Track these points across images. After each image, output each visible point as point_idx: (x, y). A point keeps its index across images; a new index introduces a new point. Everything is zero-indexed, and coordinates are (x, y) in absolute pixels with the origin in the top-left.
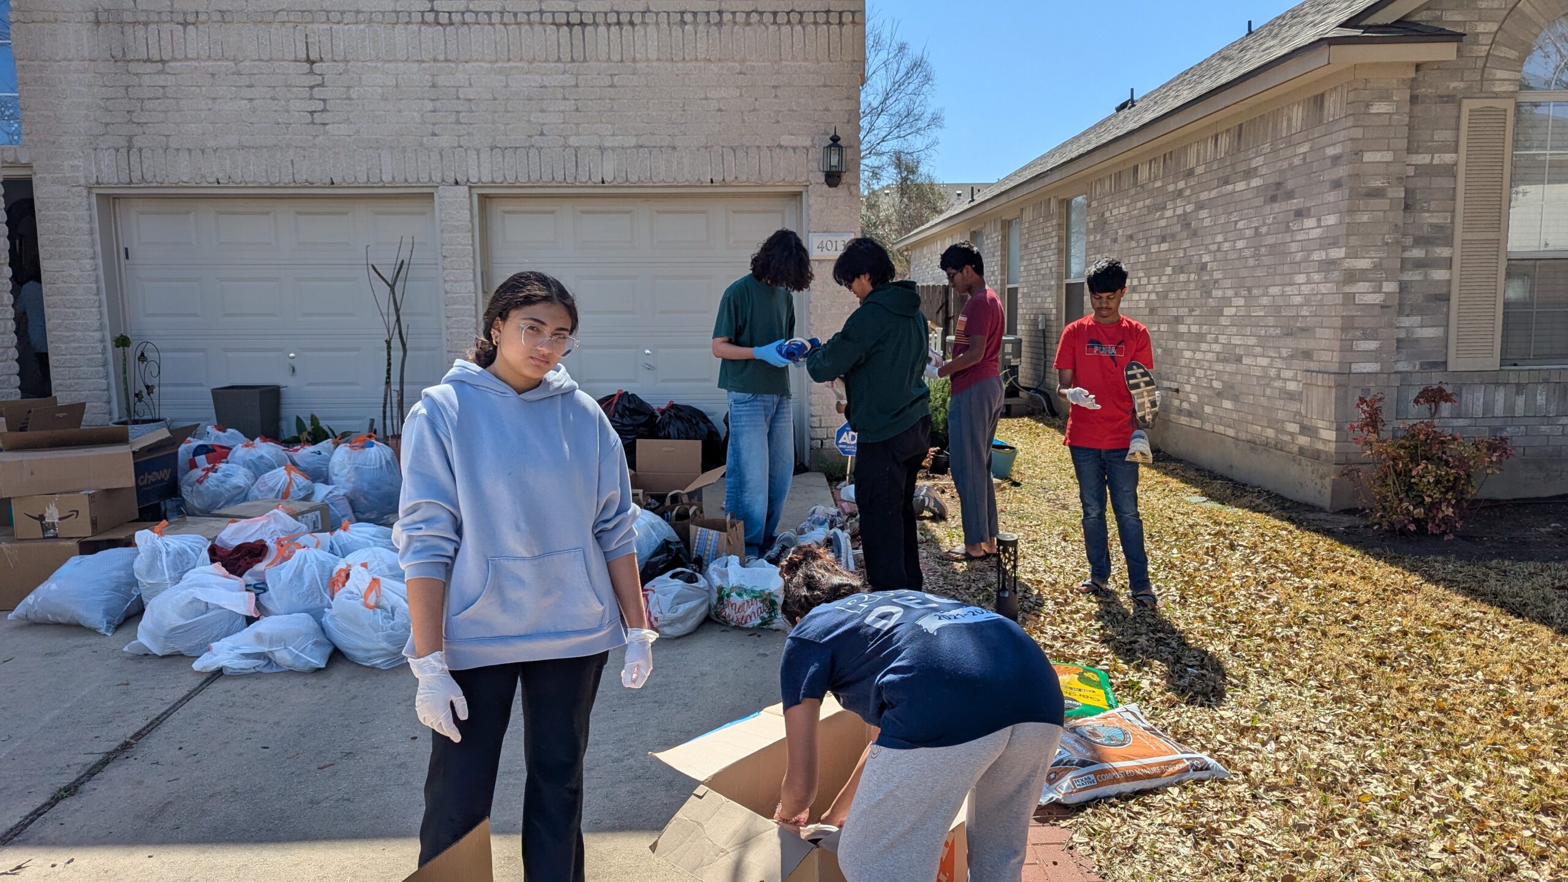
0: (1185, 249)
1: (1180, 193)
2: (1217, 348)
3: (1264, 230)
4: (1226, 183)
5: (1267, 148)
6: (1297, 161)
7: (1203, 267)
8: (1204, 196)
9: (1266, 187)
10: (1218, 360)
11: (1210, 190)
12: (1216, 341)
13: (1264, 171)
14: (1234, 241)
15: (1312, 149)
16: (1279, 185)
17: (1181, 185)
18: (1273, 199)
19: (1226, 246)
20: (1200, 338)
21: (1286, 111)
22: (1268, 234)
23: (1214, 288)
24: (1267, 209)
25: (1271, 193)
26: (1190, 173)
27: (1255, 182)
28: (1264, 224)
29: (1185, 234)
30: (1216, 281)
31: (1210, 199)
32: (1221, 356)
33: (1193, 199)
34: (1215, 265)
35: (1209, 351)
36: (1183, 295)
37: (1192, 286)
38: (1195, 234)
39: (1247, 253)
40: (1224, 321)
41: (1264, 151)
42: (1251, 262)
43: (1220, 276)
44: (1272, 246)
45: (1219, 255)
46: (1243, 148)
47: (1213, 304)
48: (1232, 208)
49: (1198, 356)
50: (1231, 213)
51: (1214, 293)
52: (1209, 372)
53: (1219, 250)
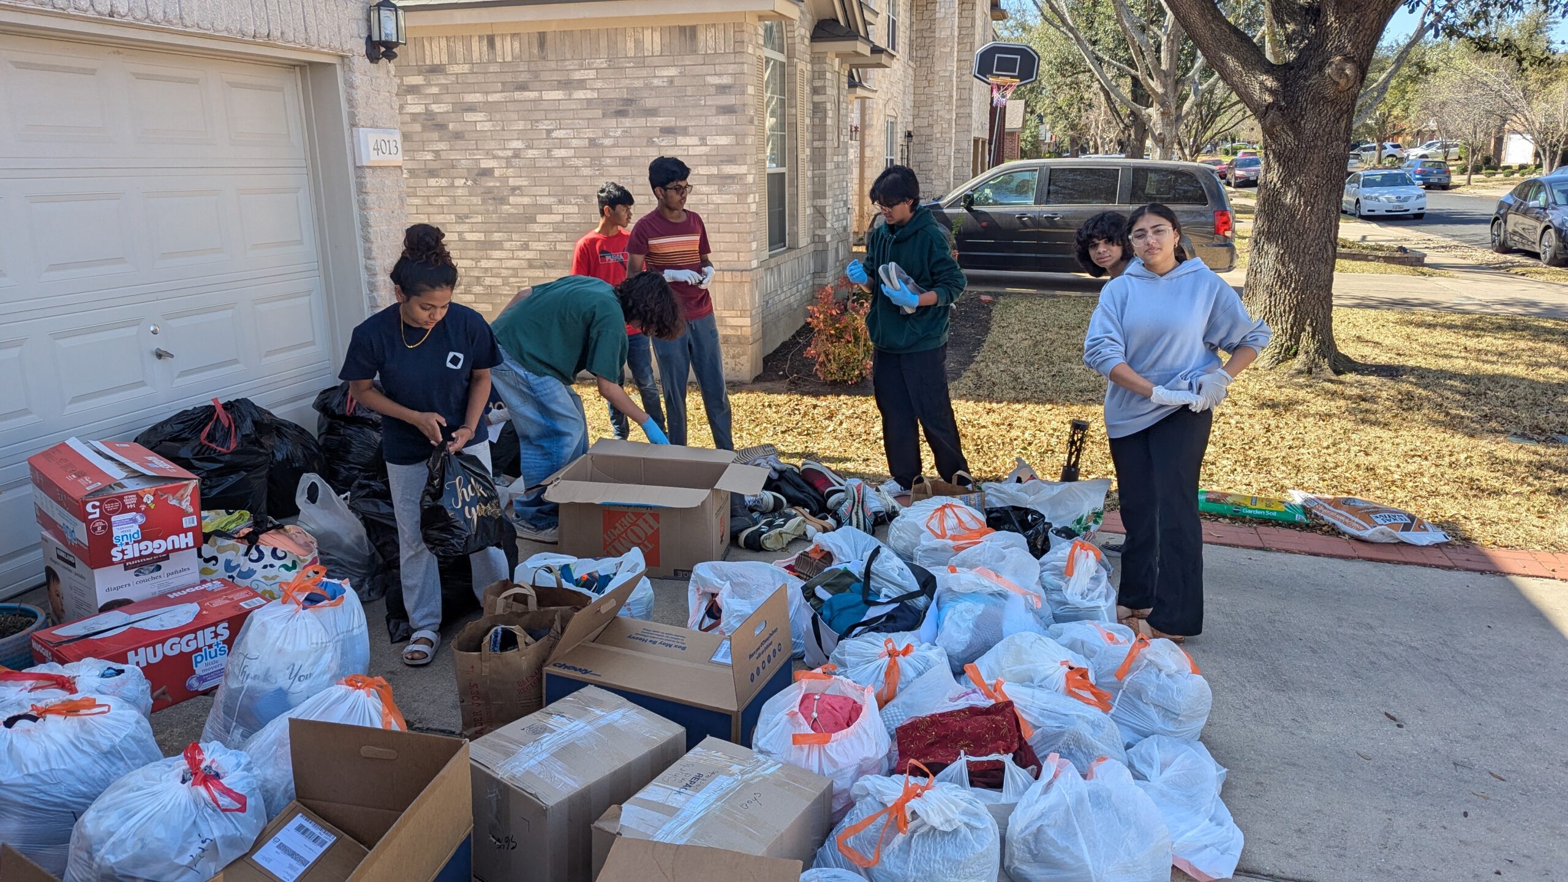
0: (437, 152)
1: (413, 90)
2: (529, 255)
3: (607, 142)
4: (523, 87)
5: (602, 63)
6: (656, 82)
7: (487, 173)
8: (470, 98)
9: (607, 102)
10: (531, 266)
11: (487, 93)
12: (525, 247)
13: (599, 84)
14: (549, 150)
15: (682, 75)
16: (629, 101)
17: (418, 80)
18: (621, 113)
19: (531, 153)
20: (487, 246)
21: (630, 32)
22: (614, 146)
23: (513, 194)
24: (612, 122)
25: (614, 107)
26: (436, 70)
27: (580, 94)
28: (606, 136)
29: (435, 135)
30: (514, 189)
31: (487, 103)
32: (538, 263)
33: (448, 98)
34: (510, 172)
35: (513, 259)
36: (442, 200)
37: (460, 192)
38: (458, 136)
39: (578, 162)
40: (536, 228)
41: (595, 65)
42: (587, 171)
43: (526, 183)
44: (624, 158)
45: (516, 162)
46: (551, 56)
47: (513, 211)
48: (540, 115)
49: (484, 264)
50: (537, 121)
51: (512, 199)
52: (512, 280)
53: (516, 156)
